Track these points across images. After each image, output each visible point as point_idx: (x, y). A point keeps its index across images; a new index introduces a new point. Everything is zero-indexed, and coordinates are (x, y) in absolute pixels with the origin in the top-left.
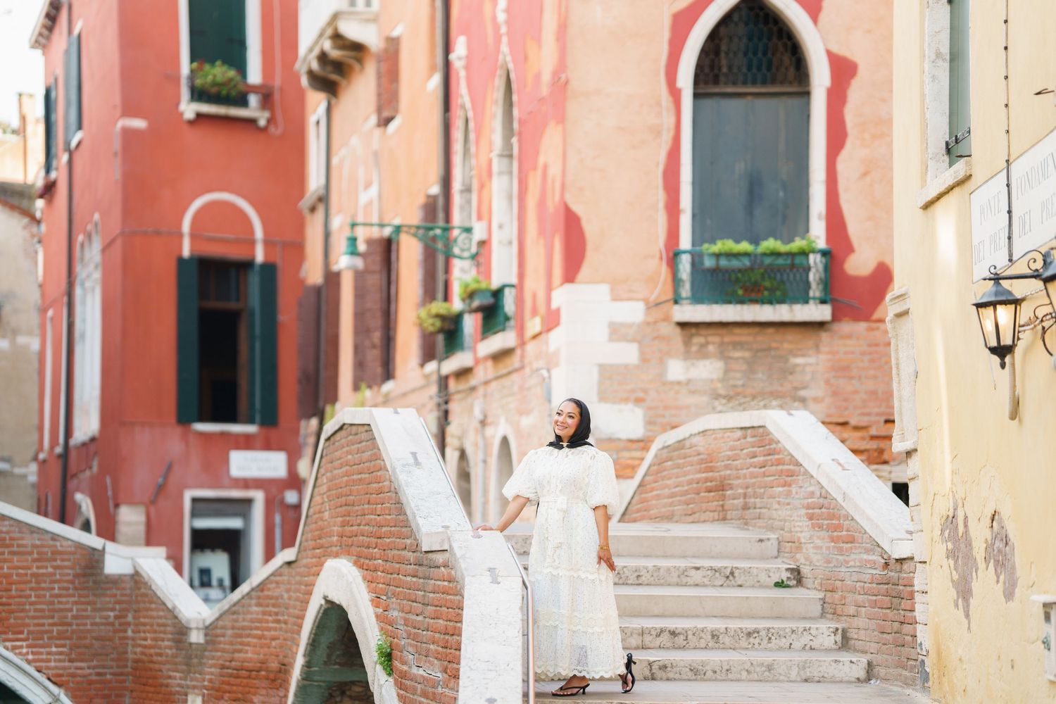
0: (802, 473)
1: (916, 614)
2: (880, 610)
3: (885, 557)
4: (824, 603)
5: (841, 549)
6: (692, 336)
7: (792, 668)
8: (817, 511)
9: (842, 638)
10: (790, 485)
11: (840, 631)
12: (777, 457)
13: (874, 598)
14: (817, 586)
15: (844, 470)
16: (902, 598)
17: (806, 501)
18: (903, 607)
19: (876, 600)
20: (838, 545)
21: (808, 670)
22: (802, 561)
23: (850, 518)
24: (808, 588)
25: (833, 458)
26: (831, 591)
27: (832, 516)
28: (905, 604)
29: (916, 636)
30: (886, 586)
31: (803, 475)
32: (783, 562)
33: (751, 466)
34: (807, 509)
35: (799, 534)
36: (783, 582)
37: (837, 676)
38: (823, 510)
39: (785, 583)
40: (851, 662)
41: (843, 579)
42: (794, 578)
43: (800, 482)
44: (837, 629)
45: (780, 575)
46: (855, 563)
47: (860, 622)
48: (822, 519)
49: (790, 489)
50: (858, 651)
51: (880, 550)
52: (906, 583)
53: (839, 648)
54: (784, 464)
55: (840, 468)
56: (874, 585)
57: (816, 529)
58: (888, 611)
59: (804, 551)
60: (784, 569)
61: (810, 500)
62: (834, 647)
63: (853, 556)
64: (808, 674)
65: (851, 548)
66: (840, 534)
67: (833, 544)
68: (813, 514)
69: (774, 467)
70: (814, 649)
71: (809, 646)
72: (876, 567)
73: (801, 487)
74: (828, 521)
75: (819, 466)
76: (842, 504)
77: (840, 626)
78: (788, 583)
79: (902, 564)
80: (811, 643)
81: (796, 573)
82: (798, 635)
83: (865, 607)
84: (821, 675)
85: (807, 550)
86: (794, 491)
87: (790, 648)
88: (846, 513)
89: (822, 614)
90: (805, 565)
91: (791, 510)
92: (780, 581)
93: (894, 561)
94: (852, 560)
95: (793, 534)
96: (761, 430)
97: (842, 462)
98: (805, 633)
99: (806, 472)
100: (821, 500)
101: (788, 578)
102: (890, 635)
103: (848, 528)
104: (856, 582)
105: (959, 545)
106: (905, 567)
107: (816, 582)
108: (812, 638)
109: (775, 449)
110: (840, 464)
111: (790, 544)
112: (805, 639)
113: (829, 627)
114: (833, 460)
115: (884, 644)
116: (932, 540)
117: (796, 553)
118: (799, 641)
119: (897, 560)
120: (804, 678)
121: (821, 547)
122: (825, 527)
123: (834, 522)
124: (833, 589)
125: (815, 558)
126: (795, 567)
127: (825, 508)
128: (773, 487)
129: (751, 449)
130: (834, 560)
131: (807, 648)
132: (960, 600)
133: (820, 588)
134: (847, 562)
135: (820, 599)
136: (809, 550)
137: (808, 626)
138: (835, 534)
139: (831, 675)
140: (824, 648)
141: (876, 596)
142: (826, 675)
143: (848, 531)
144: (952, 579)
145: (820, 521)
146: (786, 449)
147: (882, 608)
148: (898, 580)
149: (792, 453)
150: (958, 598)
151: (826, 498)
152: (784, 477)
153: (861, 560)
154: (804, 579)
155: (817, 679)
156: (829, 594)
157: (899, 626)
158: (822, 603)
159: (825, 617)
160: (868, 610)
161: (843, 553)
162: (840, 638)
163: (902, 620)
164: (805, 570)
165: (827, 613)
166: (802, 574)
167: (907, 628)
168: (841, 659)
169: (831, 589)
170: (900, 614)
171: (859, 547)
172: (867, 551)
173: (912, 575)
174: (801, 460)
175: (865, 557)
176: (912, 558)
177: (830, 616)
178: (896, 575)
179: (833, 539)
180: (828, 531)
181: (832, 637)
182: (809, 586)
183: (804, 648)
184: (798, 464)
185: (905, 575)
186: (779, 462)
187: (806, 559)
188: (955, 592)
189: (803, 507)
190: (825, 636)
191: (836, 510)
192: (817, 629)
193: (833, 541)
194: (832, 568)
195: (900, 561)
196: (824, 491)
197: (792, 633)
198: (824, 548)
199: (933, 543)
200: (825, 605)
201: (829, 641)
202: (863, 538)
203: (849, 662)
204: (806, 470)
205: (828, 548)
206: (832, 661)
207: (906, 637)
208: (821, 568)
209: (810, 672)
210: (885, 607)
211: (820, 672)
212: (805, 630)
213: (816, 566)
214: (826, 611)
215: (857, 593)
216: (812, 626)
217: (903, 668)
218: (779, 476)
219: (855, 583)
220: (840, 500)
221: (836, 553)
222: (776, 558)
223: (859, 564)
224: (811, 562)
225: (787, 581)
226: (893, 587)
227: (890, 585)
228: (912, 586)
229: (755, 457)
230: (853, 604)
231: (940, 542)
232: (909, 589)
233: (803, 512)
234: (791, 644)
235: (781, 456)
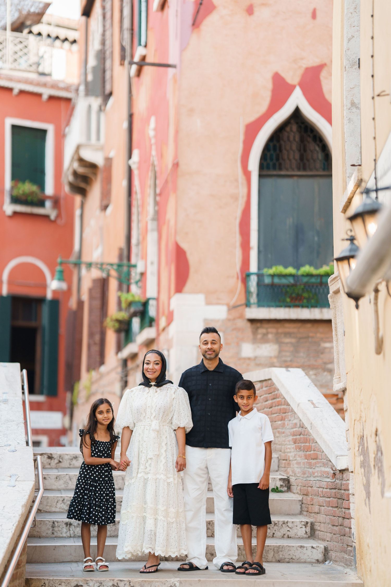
0: (290, 410)
1: (351, 511)
2: (332, 509)
3: (334, 469)
4: (302, 503)
5: (310, 464)
6: (257, 328)
7: (269, 552)
8: (298, 437)
9: (311, 529)
10: (284, 420)
11: (309, 524)
12: (278, 400)
13: (328, 499)
14: (298, 492)
15: (315, 407)
16: (344, 500)
17: (292, 430)
18: (343, 506)
19: (329, 501)
20: (309, 461)
21: (281, 553)
22: (291, 473)
23: (315, 442)
24: (294, 493)
25: (309, 399)
26: (305, 495)
27: (306, 441)
28: (345, 504)
29: (351, 528)
30: (335, 491)
31: (291, 412)
32: (280, 474)
33: (265, 407)
34: (293, 436)
35: (289, 454)
36: (277, 488)
37: (302, 558)
38: (302, 436)
39: (279, 489)
40: (312, 547)
41: (312, 486)
42: (285, 486)
43: (290, 417)
44: (307, 523)
45: (276, 484)
46: (318, 473)
47: (321, 518)
48: (301, 443)
49: (285, 422)
50: (320, 539)
51: (331, 463)
52: (345, 488)
53: (309, 537)
54: (281, 405)
55: (312, 406)
56: (328, 490)
57: (298, 450)
58: (336, 509)
59: (292, 466)
60: (278, 479)
61: (295, 429)
62: (305, 536)
63: (317, 469)
64: (281, 556)
65: (316, 463)
66: (309, 453)
67: (306, 460)
68: (296, 439)
69: (276, 407)
70: (291, 537)
71: (287, 535)
72: (329, 476)
73: (290, 420)
74: (304, 444)
75: (298, 405)
76: (311, 431)
77: (309, 520)
78: (281, 489)
79: (343, 473)
80: (288, 533)
81: (287, 482)
82: (279, 527)
83: (324, 506)
84: (290, 557)
85: (293, 466)
86: (286, 423)
87: (273, 536)
88: (313, 438)
89: (301, 512)
90: (292, 476)
91: (285, 437)
92: (276, 488)
93: (339, 472)
94: (316, 472)
95: (286, 454)
96: (270, 382)
97: (315, 402)
98: (284, 525)
99: (292, 411)
100: (300, 429)
101: (281, 486)
102: (337, 527)
103: (314, 449)
104: (319, 487)
105: (366, 457)
106: (345, 476)
107: (298, 488)
108: (289, 529)
109: (277, 394)
110: (313, 404)
111: (285, 461)
112: (284, 530)
113: (301, 521)
114: (309, 401)
115: (334, 534)
116: (355, 454)
117: (288, 468)
118: (280, 532)
119: (340, 471)
120: (278, 559)
121: (300, 462)
122: (302, 448)
123: (307, 444)
124: (307, 493)
125: (297, 470)
126: (286, 477)
127: (302, 435)
128: (275, 422)
129: (265, 396)
130: (307, 472)
131: (286, 536)
132: (367, 499)
133: (300, 493)
134: (314, 473)
135: (299, 500)
136: (294, 465)
137: (286, 520)
138: (308, 453)
139: (298, 557)
140: (297, 536)
141: (329, 498)
142: (294, 557)
143: (314, 451)
144: (363, 483)
145: (300, 444)
146: (282, 395)
147: (333, 507)
148: (341, 485)
149: (286, 398)
150: (366, 498)
151: (303, 427)
152: (281, 414)
153: (321, 471)
154: (292, 487)
155: (287, 560)
156: (305, 497)
157: (342, 520)
158: (301, 503)
159: (303, 514)
160: (325, 509)
161: (312, 467)
162: (310, 530)
163: (343, 515)
164: (292, 480)
165: (304, 511)
166: (290, 482)
167: (346, 522)
168: (305, 545)
169: (306, 494)
170: (342, 511)
171: (320, 462)
172: (324, 465)
173: (348, 481)
174: (289, 401)
175: (323, 469)
176: (347, 470)
177: (305, 513)
178: (340, 482)
179: (306, 457)
180: (304, 451)
181: (304, 529)
182: (294, 491)
183: (283, 537)
184: (288, 405)
185: (344, 482)
186: (279, 404)
187: (293, 472)
188: (365, 494)
189: (291, 435)
190: (298, 528)
191: (308, 436)
192: (293, 522)
193: (306, 459)
194: (306, 477)
195: (342, 471)
196: (301, 423)
197: (275, 525)
198: (302, 464)
199: (355, 457)
200: (303, 505)
201: (301, 531)
202: (322, 456)
203: (310, 548)
204: (292, 408)
205: (304, 463)
206: (299, 546)
207: (345, 528)
208: (300, 478)
209: (282, 555)
210: (334, 506)
211: (289, 555)
212: (284, 523)
213: (298, 476)
214: (303, 509)
215: (319, 496)
216: (289, 520)
217: (345, 552)
218: (279, 414)
219: (318, 489)
220: (309, 428)
221: (308, 467)
222: (277, 471)
223: (319, 475)
224: (295, 474)
225: (280, 487)
226: (339, 491)
227: (337, 490)
228: (348, 490)
229: (267, 401)
230: (317, 504)
231: (358, 456)
232: (347, 492)
233: (291, 438)
234: (274, 534)
235: (280, 399)
